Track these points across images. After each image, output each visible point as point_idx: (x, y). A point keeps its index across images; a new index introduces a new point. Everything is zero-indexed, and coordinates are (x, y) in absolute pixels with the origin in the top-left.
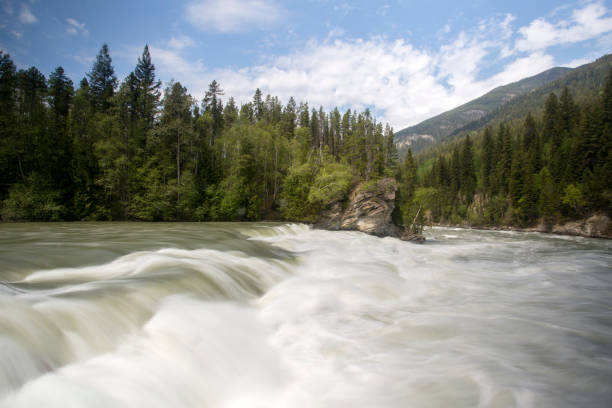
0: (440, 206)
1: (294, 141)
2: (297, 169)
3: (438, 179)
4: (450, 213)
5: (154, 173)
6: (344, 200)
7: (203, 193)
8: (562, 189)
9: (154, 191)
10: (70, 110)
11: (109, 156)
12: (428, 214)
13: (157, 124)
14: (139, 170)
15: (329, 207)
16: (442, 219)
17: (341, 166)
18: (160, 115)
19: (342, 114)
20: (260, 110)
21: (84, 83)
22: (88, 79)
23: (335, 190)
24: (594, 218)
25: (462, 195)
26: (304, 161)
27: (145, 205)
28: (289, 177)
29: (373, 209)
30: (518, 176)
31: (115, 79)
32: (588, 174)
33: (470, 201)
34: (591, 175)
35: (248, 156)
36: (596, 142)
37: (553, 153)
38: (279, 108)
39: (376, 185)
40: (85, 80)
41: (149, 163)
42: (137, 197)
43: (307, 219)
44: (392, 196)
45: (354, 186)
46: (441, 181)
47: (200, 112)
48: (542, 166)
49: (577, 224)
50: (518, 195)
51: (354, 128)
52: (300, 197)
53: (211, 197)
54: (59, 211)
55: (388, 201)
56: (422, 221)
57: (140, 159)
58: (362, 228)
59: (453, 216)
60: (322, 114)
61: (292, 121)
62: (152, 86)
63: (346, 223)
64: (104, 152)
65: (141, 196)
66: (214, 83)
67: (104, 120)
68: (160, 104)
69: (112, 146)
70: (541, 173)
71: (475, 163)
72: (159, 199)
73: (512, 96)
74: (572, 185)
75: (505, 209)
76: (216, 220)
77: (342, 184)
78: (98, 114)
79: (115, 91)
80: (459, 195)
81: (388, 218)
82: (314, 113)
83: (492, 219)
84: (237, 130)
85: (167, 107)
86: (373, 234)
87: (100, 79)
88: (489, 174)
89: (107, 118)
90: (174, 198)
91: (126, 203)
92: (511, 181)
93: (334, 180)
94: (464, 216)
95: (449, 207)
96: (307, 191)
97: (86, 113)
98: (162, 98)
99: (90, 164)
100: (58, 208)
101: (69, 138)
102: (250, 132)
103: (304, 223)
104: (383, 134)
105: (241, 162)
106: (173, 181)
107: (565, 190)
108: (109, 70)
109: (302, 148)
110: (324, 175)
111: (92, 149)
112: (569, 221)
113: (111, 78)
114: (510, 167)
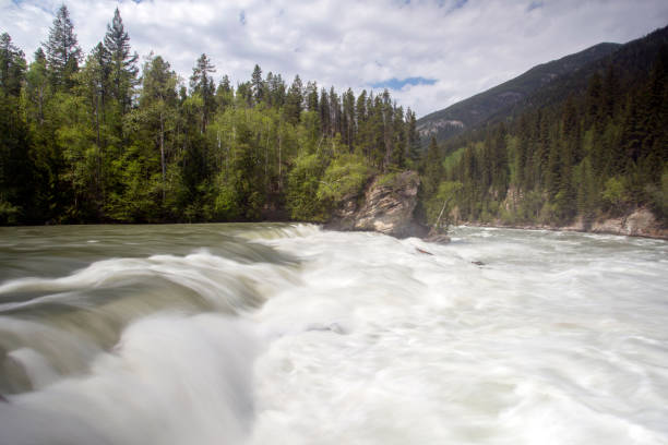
0: (469, 203)
1: (301, 127)
2: (304, 160)
3: (467, 171)
4: (480, 211)
5: (133, 166)
6: (359, 197)
7: (194, 190)
8: (602, 183)
9: (135, 188)
10: (23, 89)
11: (76, 146)
12: (455, 211)
13: (136, 107)
14: (114, 162)
15: (342, 205)
16: (471, 217)
17: (355, 156)
18: (138, 96)
19: (357, 96)
20: (260, 90)
21: (40, 55)
22: (45, 51)
23: (348, 185)
24: (636, 214)
25: (494, 190)
26: (312, 152)
27: (123, 205)
28: (295, 170)
29: (392, 206)
30: (556, 169)
31: (78, 51)
32: (632, 166)
33: (503, 196)
34: (635, 166)
35: (246, 145)
36: (641, 130)
37: (594, 142)
38: (283, 89)
39: (395, 179)
40: (41, 51)
41: (127, 154)
42: (113, 195)
43: (316, 218)
44: (414, 192)
45: (370, 180)
46: (471, 175)
47: (187, 94)
48: (583, 157)
49: (617, 222)
50: (556, 189)
51: (371, 113)
52: (308, 193)
53: (203, 193)
54: (16, 213)
55: (407, 197)
56: (448, 219)
57: (115, 150)
58: (379, 228)
59: (483, 213)
60: (333, 96)
61: (298, 104)
62: (126, 61)
63: (360, 224)
64: (70, 141)
65: (118, 193)
66: (204, 57)
67: (68, 102)
68: (139, 83)
69: (80, 134)
70: (581, 165)
71: (509, 153)
72: (141, 198)
73: (553, 76)
74: (613, 179)
75: (541, 205)
76: (210, 221)
77: (357, 177)
78: (59, 95)
79: (80, 65)
80: (490, 191)
81: (409, 216)
82: (324, 94)
83: (526, 217)
84: (233, 114)
85: (147, 87)
86: (391, 234)
87: (60, 50)
88: (524, 165)
89: (71, 100)
90: (159, 196)
91: (100, 203)
92: (548, 173)
93: (347, 173)
94: (495, 213)
95: (479, 204)
96: (316, 187)
97: (43, 92)
98: (140, 74)
99: (53, 156)
100: (14, 209)
101: (24, 124)
102: (248, 117)
103: (313, 223)
104: (404, 119)
105: (238, 153)
106: (157, 175)
107: (606, 184)
108: (70, 39)
109: (309, 136)
110: (336, 168)
111: (53, 137)
112: (609, 218)
113: (73, 49)
114: (547, 158)
